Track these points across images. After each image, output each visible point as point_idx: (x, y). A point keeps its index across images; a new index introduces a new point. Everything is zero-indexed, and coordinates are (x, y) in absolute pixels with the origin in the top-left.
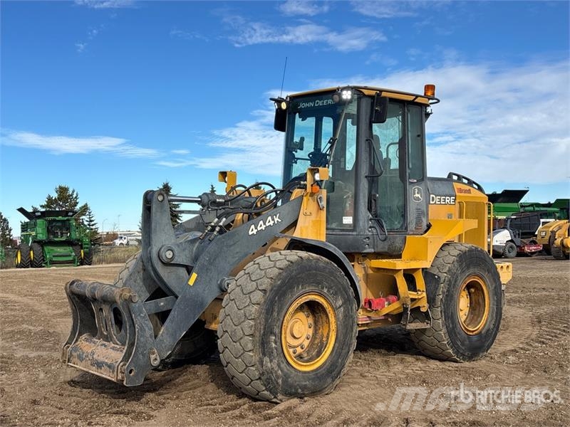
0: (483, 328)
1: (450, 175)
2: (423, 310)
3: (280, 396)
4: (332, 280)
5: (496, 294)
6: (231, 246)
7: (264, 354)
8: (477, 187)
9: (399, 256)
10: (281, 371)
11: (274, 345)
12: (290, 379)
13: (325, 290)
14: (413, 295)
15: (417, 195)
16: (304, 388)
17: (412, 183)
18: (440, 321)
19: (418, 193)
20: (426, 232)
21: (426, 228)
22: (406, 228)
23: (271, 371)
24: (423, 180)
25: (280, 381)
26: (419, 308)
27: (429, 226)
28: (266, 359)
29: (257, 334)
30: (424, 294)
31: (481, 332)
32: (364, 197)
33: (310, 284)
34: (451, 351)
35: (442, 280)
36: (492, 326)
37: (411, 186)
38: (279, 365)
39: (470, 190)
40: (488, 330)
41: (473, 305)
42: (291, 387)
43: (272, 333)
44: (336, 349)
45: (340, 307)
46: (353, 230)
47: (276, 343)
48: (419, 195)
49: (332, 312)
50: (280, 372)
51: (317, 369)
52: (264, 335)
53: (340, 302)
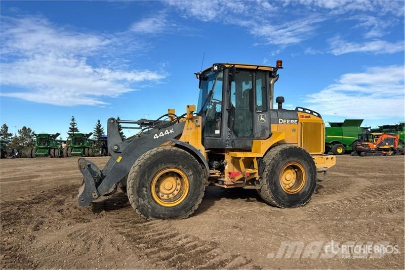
0: (300, 191)
1: (297, 108)
2: (257, 179)
3: (150, 218)
4: (185, 162)
5: (311, 173)
6: (142, 144)
7: (139, 197)
8: (317, 115)
9: (250, 151)
10: (151, 206)
11: (145, 193)
12: (156, 210)
13: (181, 167)
14: (250, 171)
15: (262, 119)
16: (164, 215)
17: (258, 112)
18: (266, 186)
19: (262, 118)
20: (267, 138)
21: (268, 136)
22: (253, 136)
23: (144, 205)
24: (266, 111)
25: (150, 210)
26: (255, 178)
27: (270, 136)
28: (140, 199)
29: (135, 187)
30: (257, 171)
31: (299, 192)
32: (226, 120)
33: (169, 163)
34: (274, 202)
35: (267, 164)
36: (307, 190)
37: (257, 114)
38: (149, 203)
39: (310, 116)
40: (304, 192)
41: (298, 178)
42: (156, 214)
43: (144, 186)
44: (188, 196)
45: (191, 175)
46: (220, 137)
47: (147, 191)
48: (264, 119)
49: (186, 178)
50: (149, 206)
51: (175, 206)
52: (139, 187)
53: (191, 173)
